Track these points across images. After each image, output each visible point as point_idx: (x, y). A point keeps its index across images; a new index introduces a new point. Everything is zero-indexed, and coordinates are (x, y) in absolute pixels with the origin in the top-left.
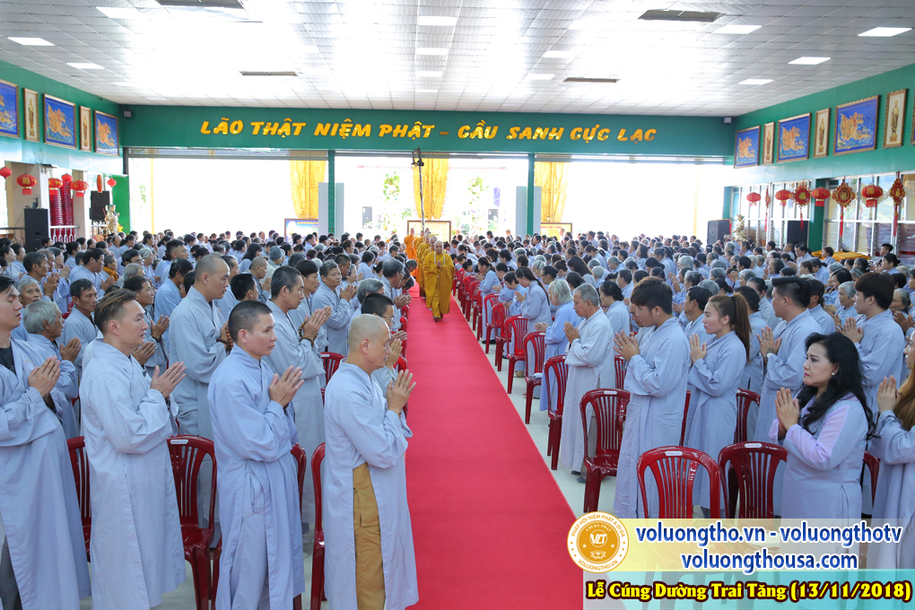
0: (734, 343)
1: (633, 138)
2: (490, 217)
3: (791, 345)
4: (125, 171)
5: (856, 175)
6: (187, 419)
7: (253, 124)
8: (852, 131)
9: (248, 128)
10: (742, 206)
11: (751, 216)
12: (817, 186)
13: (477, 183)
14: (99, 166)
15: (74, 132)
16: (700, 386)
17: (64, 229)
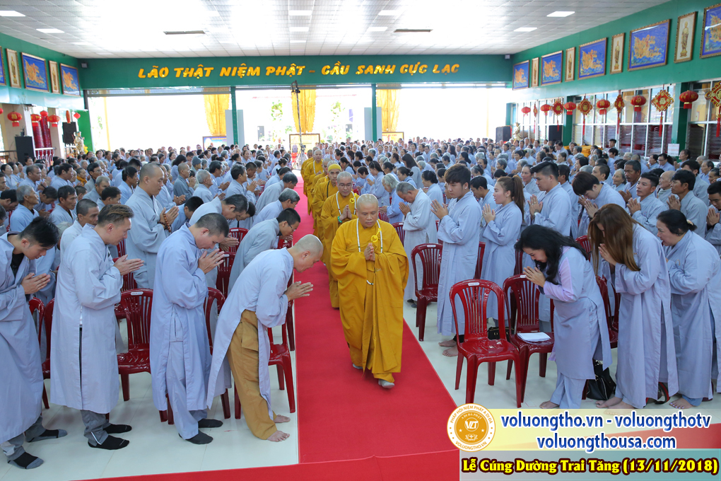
0: (514, 209)
1: (443, 71)
2: (347, 130)
3: (551, 207)
4: (86, 107)
5: (592, 93)
6: (141, 278)
7: (175, 69)
8: (591, 63)
9: (172, 73)
10: (518, 116)
11: (524, 122)
12: (568, 101)
13: (337, 107)
14: (66, 104)
15: (46, 80)
16: (492, 239)
17: (45, 151)
